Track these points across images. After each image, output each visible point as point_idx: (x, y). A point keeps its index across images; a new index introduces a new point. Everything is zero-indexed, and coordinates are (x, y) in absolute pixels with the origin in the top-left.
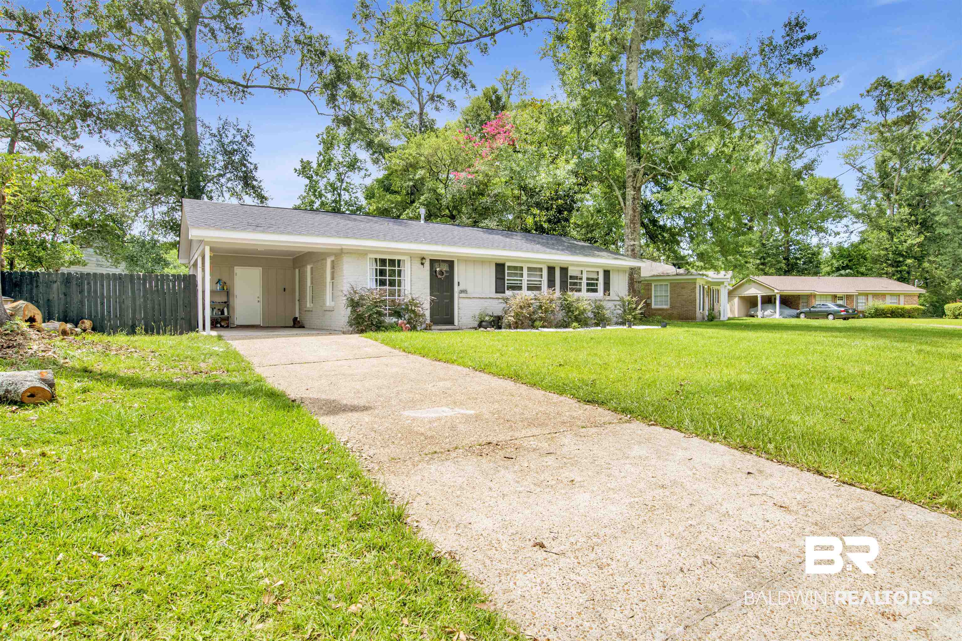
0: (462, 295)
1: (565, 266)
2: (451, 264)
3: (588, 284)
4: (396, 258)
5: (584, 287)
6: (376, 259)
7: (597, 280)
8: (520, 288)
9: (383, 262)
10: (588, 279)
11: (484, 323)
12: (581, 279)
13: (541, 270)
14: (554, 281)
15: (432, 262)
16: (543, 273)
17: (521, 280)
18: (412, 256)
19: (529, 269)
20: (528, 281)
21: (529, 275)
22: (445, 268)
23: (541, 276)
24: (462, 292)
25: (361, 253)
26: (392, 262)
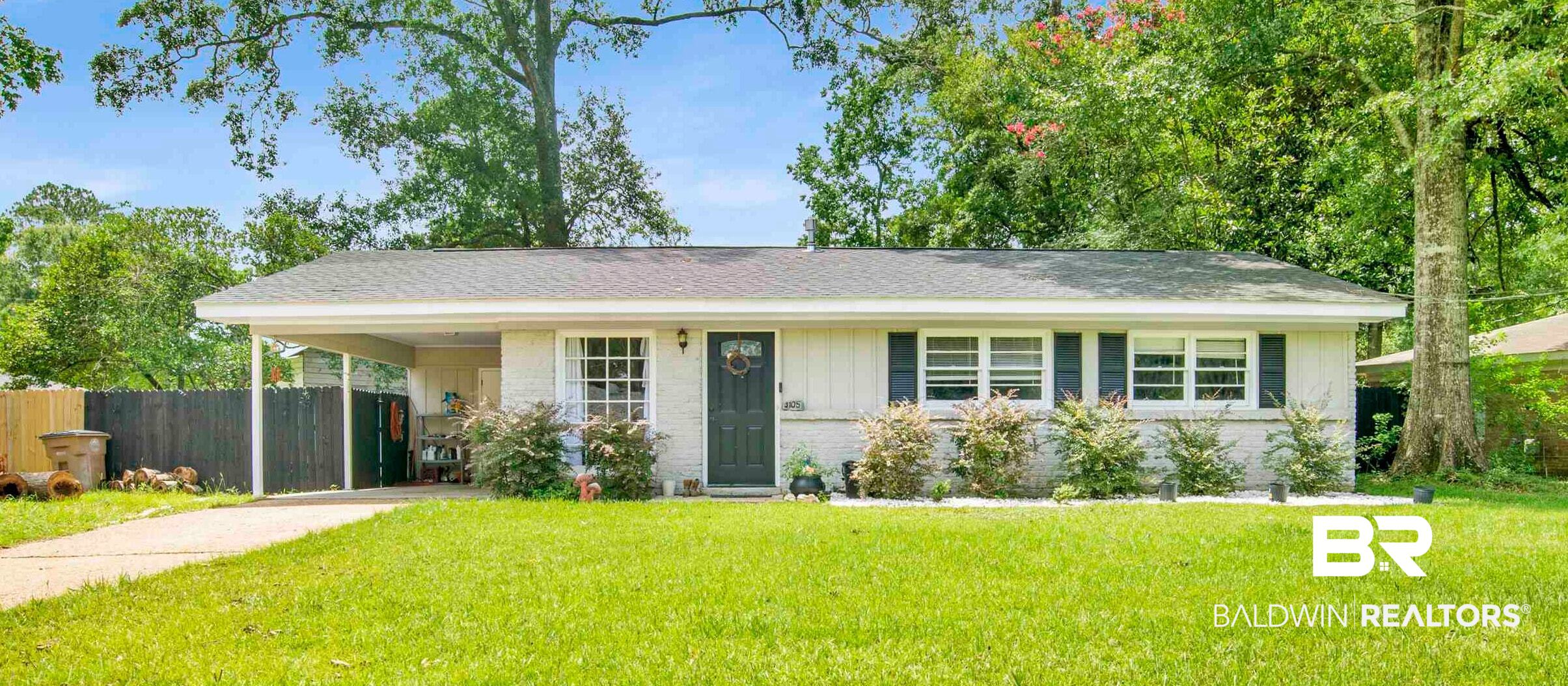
0: (790, 414)
1: (1117, 330)
2: (766, 340)
3: (1200, 377)
4: (629, 334)
5: (1189, 385)
6: (582, 340)
7: (1242, 363)
8: (969, 392)
9: (596, 346)
10: (1202, 362)
11: (802, 483)
12: (1180, 360)
13: (1037, 342)
14: (1078, 373)
15: (716, 341)
16: (1044, 352)
17: (975, 373)
18: (660, 326)
19: (995, 343)
20: (992, 373)
21: (994, 360)
22: (752, 349)
23: (1039, 359)
24: (787, 406)
25: (544, 329)
26: (618, 345)
